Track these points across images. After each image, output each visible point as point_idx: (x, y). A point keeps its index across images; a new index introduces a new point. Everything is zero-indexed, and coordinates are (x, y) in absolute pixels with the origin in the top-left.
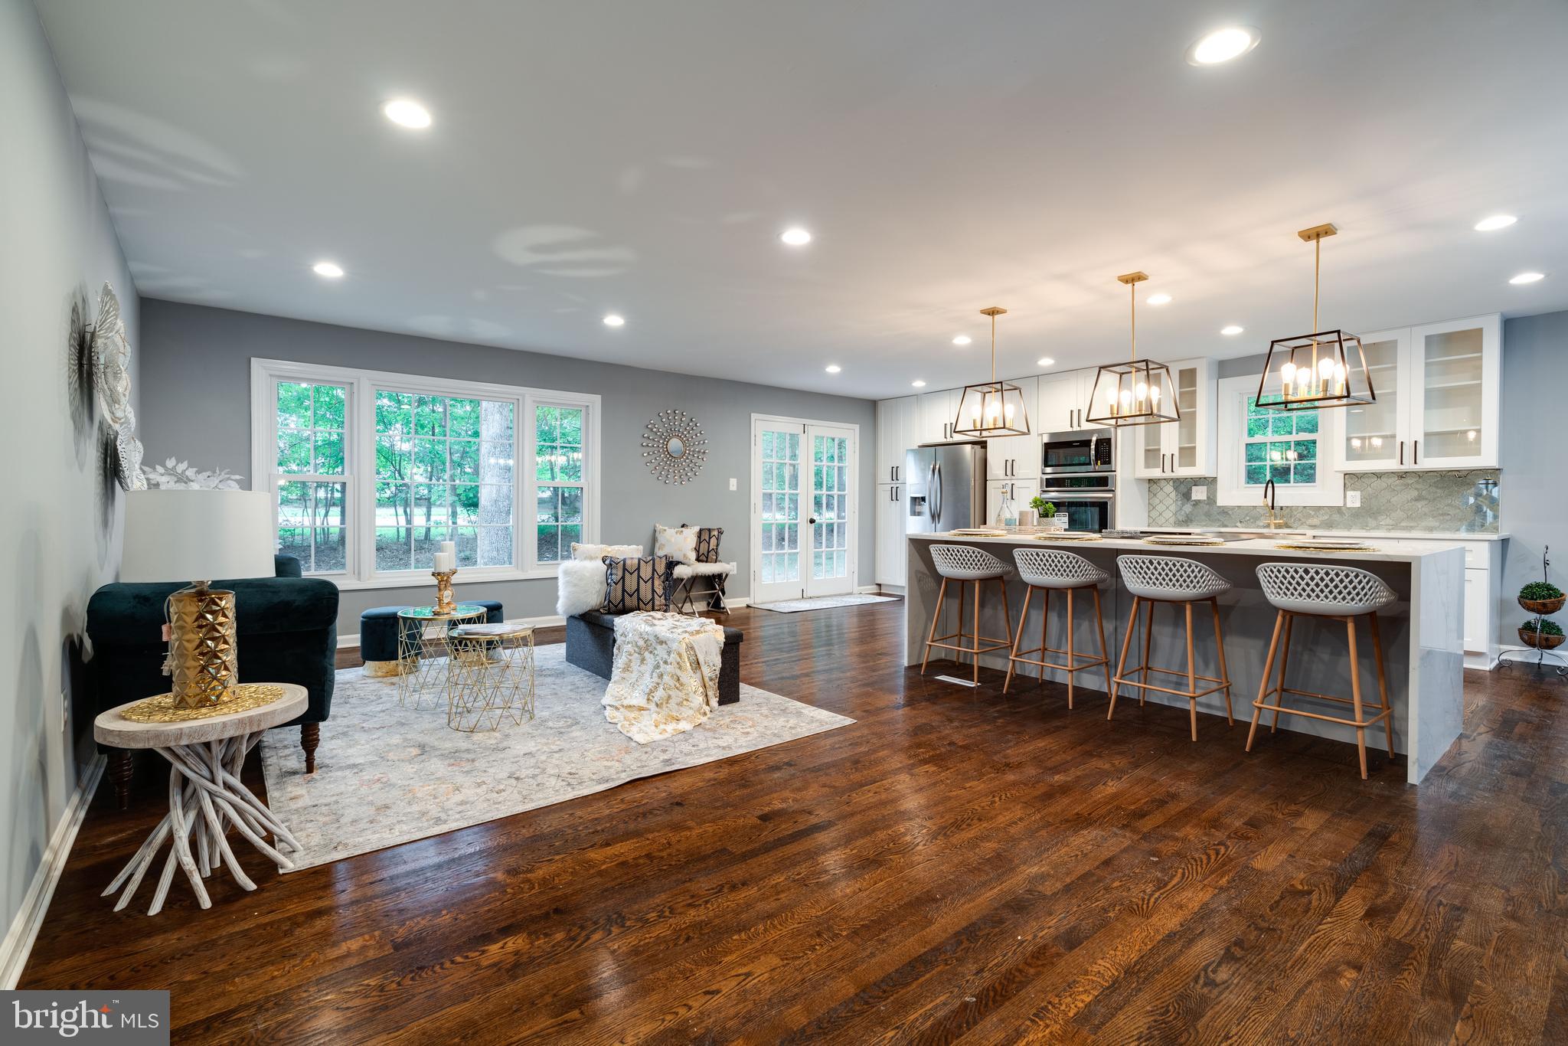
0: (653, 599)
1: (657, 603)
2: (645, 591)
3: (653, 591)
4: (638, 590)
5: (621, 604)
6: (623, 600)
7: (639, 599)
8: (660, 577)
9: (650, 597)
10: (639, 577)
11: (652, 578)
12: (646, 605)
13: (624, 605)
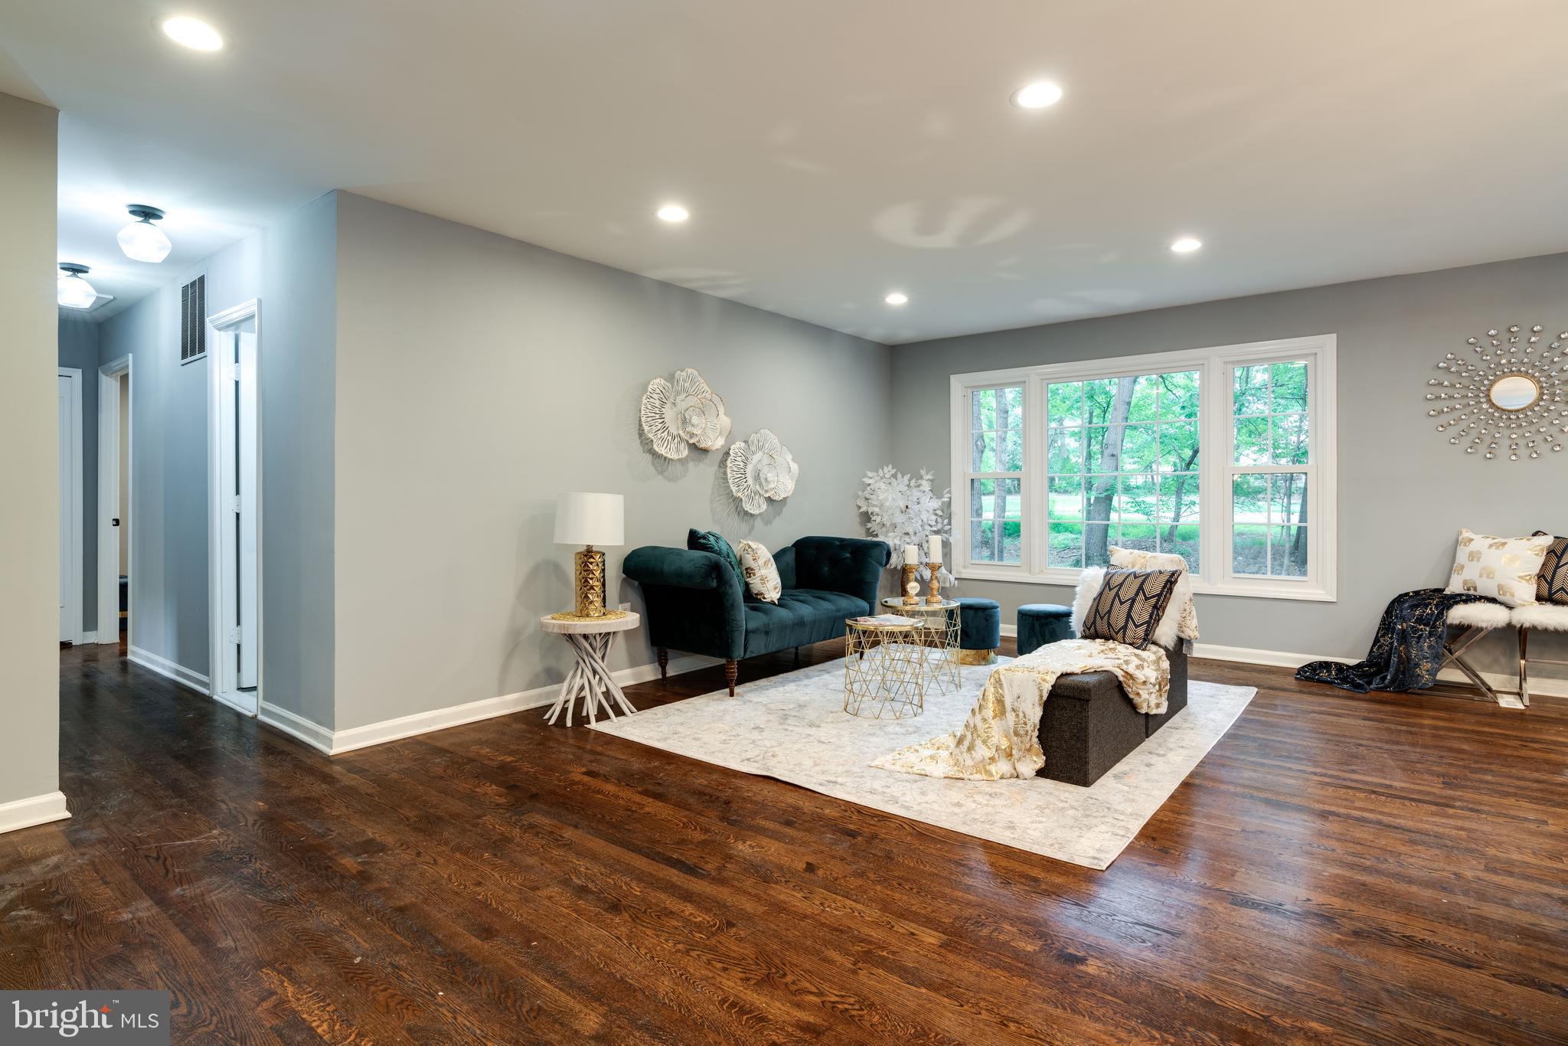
0: (1125, 628)
1: (1129, 633)
2: (1119, 617)
3: (1129, 616)
4: (1109, 612)
5: (1093, 628)
6: (1094, 622)
7: (1109, 624)
8: (1147, 599)
9: (1121, 623)
10: (1117, 594)
11: (1133, 600)
12: (1117, 633)
13: (1095, 627)
